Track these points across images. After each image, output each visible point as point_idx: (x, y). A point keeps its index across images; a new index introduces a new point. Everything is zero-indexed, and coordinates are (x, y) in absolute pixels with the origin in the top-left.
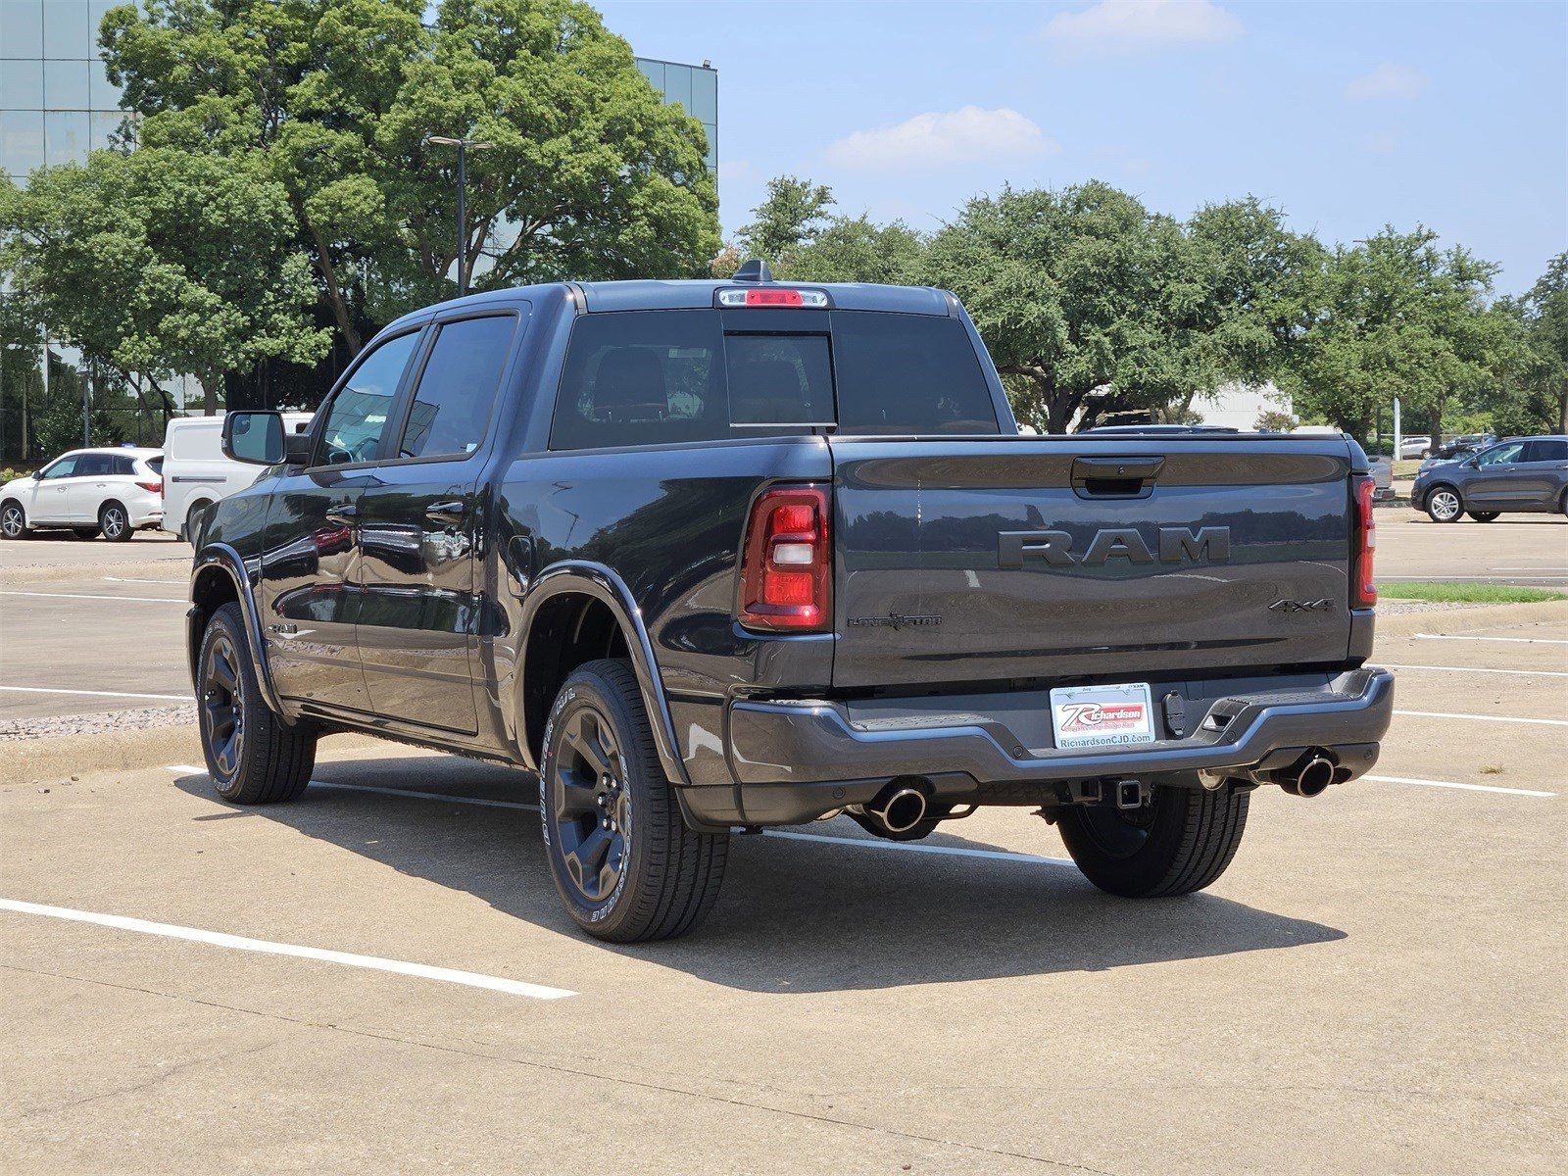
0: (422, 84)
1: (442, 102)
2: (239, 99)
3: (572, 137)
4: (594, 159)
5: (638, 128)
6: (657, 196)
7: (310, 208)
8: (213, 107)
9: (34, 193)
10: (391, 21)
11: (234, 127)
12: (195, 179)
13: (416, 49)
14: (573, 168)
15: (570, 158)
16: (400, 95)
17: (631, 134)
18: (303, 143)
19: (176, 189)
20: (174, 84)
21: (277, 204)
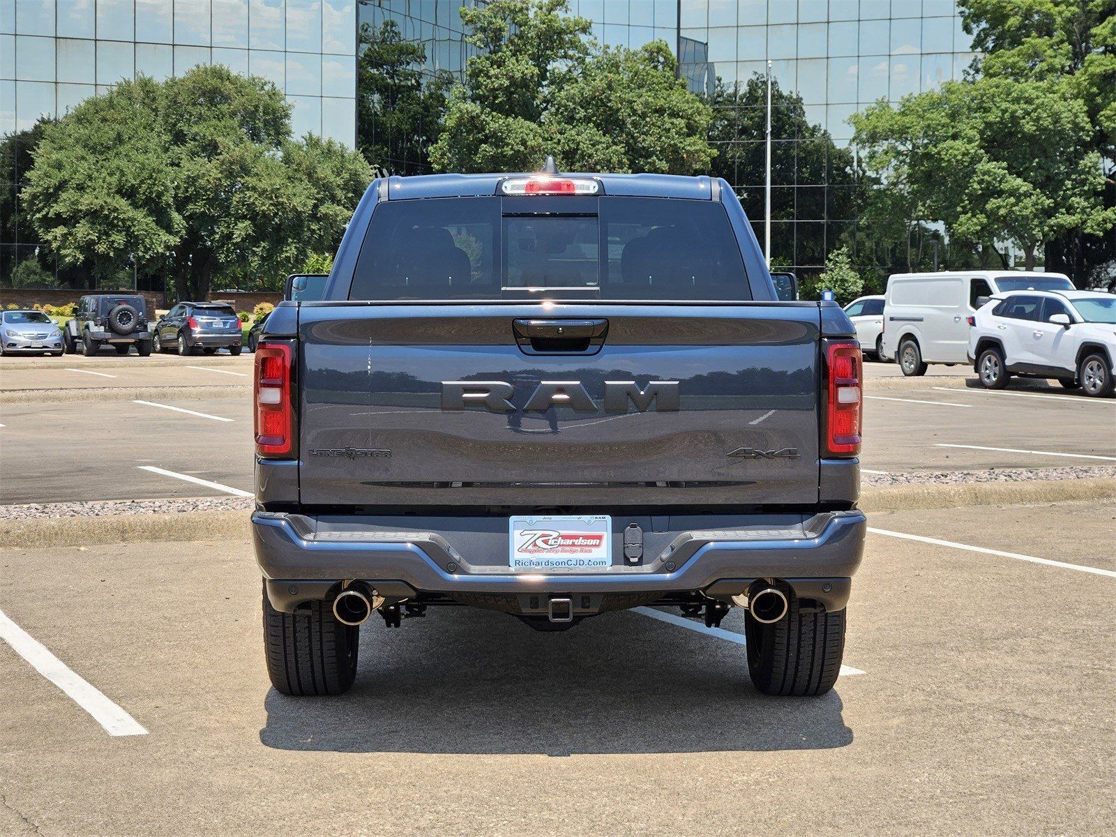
2: (1055, 39)
7: (1103, 118)
8: (1034, 46)
9: (903, 114)
11: (1050, 60)
12: (1016, 101)
18: (1098, 70)
19: (1003, 107)
20: (1009, 31)
21: (1076, 117)
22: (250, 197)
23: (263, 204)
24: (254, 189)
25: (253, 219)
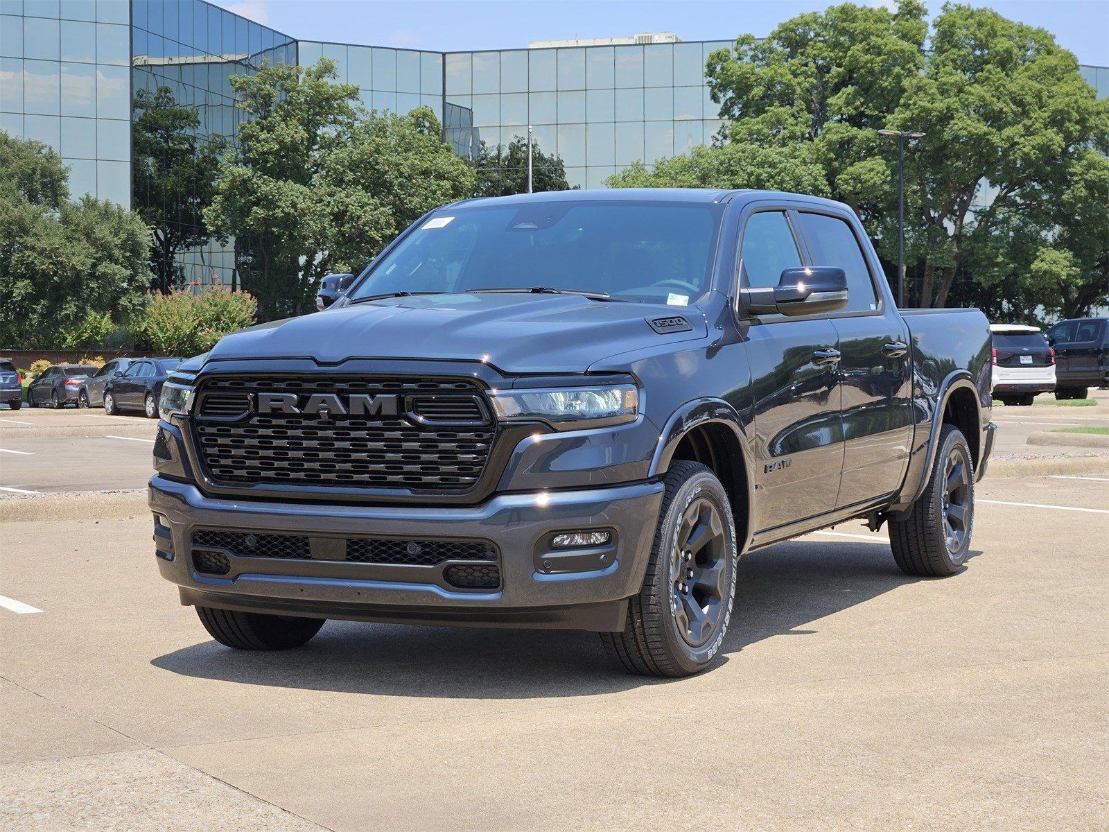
0: (916, 93)
1: (929, 105)
2: (795, 109)
3: (1025, 125)
4: (1038, 140)
5: (1075, 116)
6: (1091, 166)
7: (840, 181)
8: (777, 114)
9: (657, 176)
10: (896, 51)
11: (791, 128)
12: (761, 165)
13: (914, 69)
14: (1024, 147)
15: (1022, 139)
16: (902, 101)
17: (1070, 121)
18: (835, 137)
19: (748, 171)
20: (753, 100)
21: (816, 180)
22: (29, 256)
23: (43, 263)
24: (33, 248)
25: (32, 278)
